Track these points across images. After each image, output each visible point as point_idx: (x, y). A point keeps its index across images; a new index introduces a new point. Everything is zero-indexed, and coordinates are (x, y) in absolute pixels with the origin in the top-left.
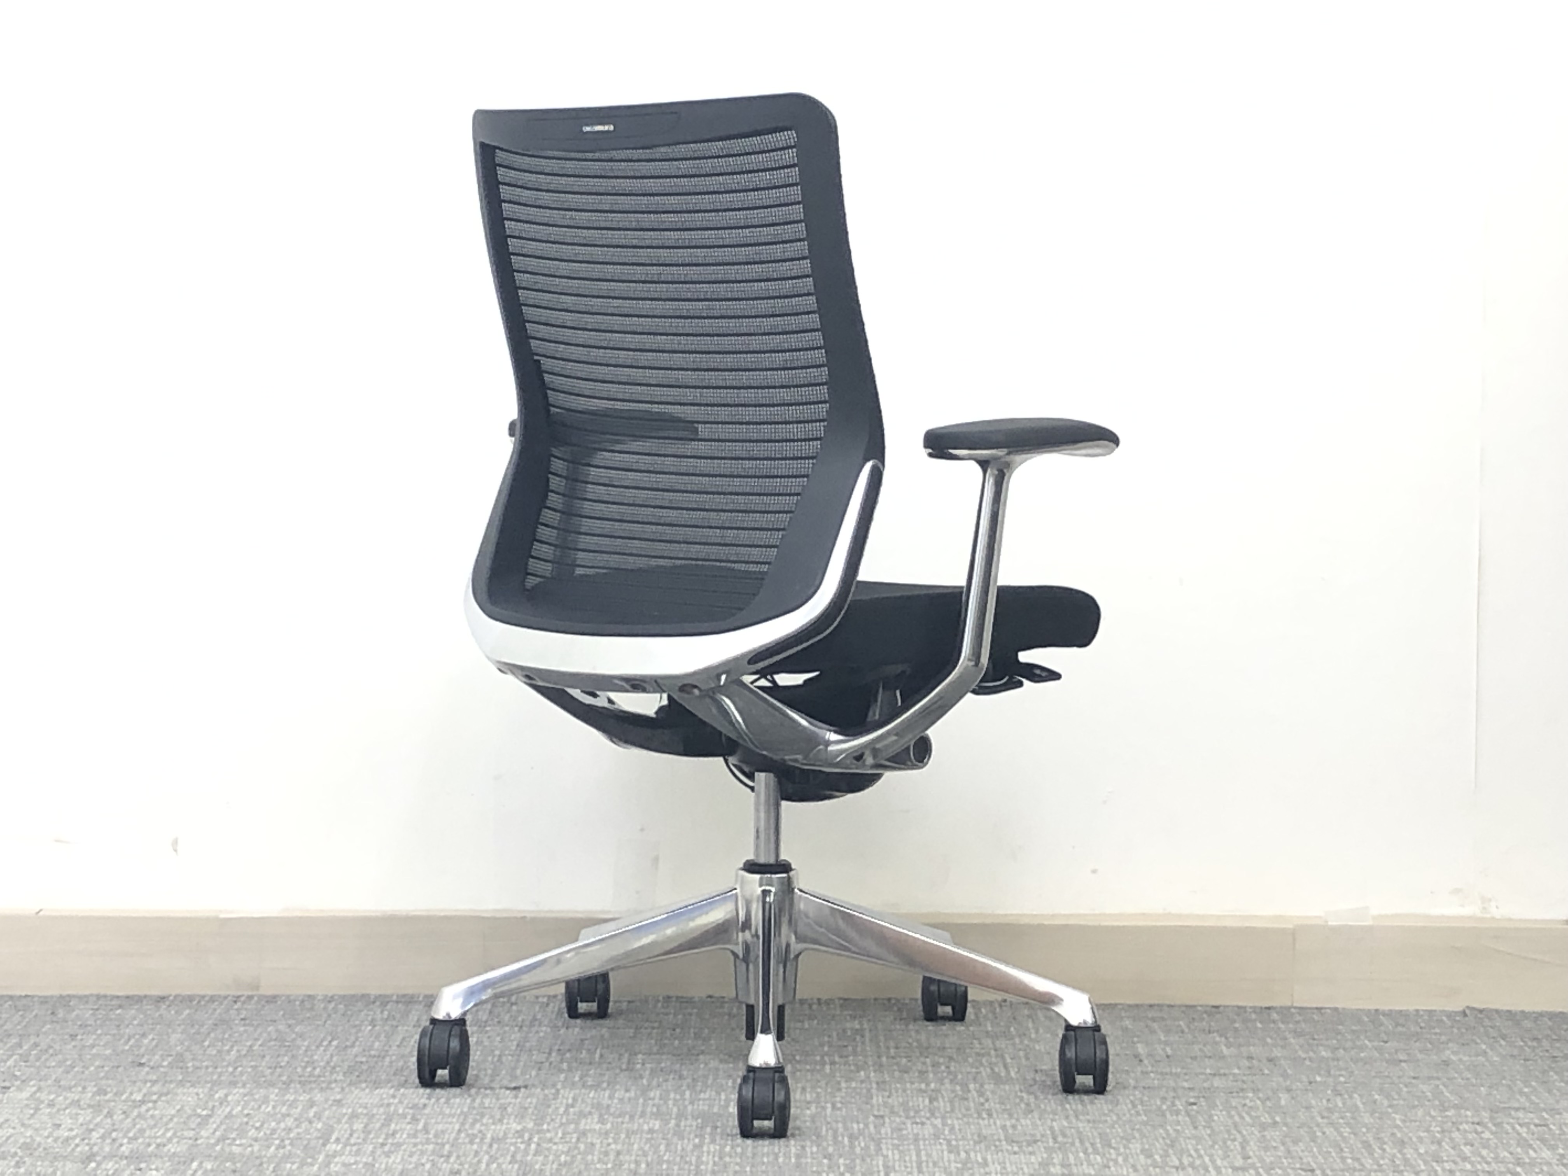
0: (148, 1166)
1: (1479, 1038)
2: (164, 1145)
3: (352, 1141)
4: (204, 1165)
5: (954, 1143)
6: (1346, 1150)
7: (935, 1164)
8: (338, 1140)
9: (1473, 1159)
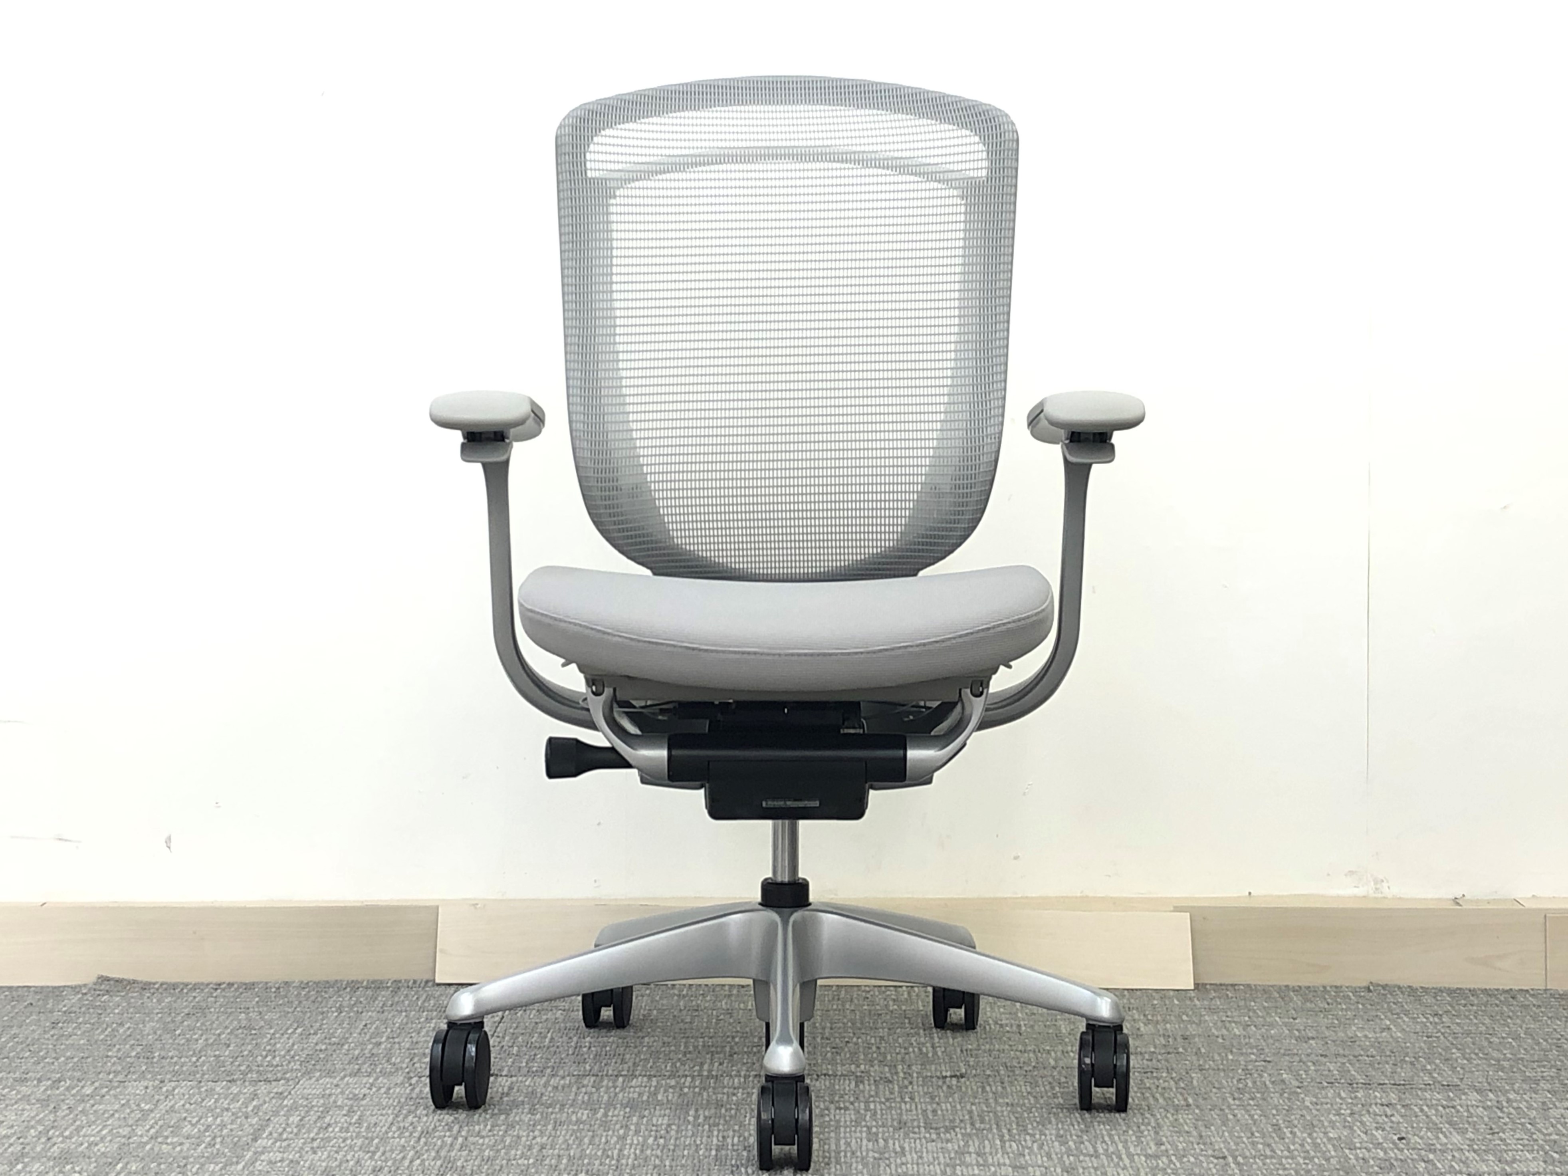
0: (73, 1168)
1: (1383, 1013)
2: (96, 1145)
3: (285, 1136)
4: (129, 1166)
5: (874, 1130)
6: (1257, 1134)
7: (853, 1153)
8: (271, 1134)
9: (1385, 1145)
